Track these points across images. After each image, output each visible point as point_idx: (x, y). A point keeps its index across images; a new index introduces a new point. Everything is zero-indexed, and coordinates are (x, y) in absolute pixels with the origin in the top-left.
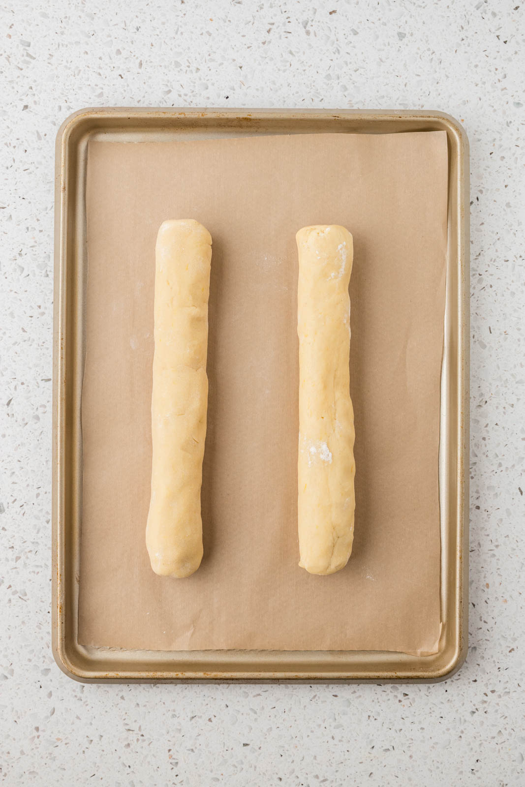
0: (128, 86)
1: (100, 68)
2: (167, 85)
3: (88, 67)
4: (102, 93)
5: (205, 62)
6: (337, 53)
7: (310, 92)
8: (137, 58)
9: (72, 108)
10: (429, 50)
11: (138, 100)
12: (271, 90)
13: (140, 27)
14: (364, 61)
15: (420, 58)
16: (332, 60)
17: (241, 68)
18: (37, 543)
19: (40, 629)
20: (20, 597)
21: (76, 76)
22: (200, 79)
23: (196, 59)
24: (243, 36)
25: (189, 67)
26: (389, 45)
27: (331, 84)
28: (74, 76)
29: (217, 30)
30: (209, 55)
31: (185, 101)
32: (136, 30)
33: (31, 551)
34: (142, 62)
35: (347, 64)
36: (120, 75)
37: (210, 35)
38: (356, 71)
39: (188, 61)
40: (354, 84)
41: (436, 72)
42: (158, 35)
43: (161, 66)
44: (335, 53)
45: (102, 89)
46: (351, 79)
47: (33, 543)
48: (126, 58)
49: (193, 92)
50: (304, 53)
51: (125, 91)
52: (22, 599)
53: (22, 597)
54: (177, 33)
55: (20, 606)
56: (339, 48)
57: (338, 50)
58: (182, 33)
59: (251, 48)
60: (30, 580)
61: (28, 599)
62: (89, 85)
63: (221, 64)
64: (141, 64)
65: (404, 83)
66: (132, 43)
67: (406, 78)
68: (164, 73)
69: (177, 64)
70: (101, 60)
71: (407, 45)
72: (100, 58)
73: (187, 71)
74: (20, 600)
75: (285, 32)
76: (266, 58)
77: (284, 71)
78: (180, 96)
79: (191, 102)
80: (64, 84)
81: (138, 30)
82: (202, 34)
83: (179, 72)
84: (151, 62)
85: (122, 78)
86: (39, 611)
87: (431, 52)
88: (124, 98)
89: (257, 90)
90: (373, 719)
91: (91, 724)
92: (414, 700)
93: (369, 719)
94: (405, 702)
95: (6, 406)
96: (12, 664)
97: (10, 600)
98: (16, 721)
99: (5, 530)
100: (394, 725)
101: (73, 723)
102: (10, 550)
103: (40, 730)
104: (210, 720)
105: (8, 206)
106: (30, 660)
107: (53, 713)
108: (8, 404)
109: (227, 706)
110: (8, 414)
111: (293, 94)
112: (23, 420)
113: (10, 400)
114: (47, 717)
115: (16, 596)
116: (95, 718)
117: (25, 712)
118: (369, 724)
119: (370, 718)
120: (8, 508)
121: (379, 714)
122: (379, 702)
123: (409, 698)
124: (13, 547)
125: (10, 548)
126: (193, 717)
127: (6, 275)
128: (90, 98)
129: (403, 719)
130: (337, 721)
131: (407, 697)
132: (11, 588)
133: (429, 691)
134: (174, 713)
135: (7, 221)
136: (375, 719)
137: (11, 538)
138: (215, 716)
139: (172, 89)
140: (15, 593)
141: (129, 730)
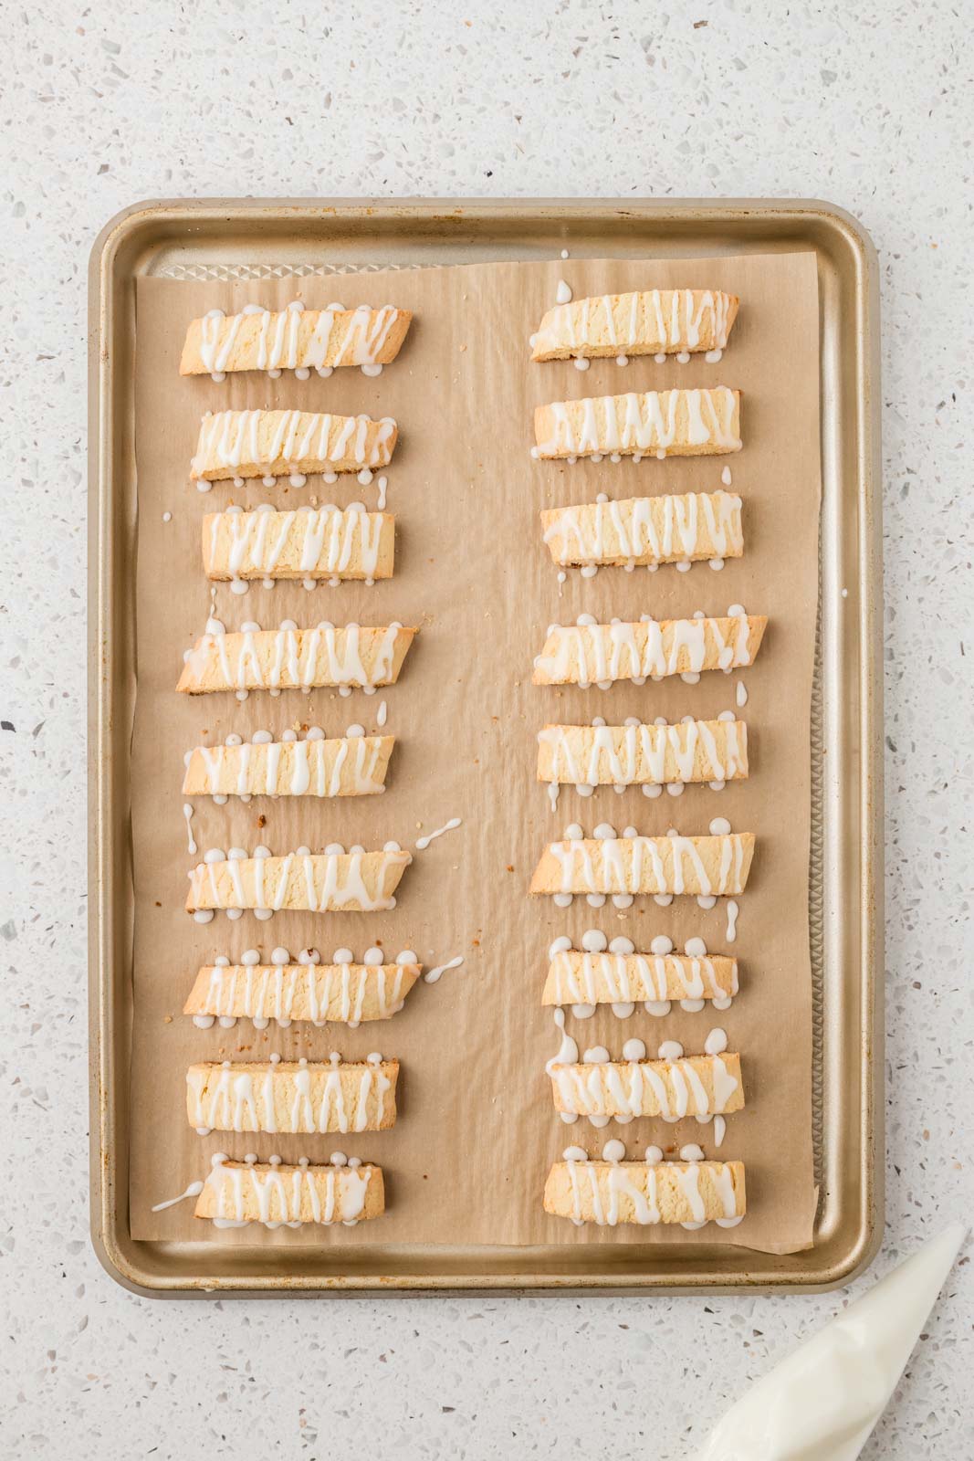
0: (302, 139)
1: (251, 102)
2: (376, 144)
3: (229, 99)
4: (251, 149)
5: (452, 104)
6: (703, 103)
7: (648, 174)
8: (323, 88)
9: (192, 176)
10: (879, 107)
11: (319, 168)
12: (574, 164)
13: (331, 30)
14: (754, 121)
15: (862, 123)
16: (693, 115)
17: (519, 119)
18: (75, 1000)
19: (70, 1164)
20: (35, 1102)
21: (204, 114)
22: (440, 136)
23: (434, 98)
24: (528, 59)
25: (420, 111)
26: (803, 93)
27: (688, 161)
28: (201, 115)
29: (478, 44)
30: (461, 91)
31: (410, 175)
32: (324, 36)
33: (61, 1016)
34: (332, 97)
35: (721, 125)
36: (288, 119)
37: (464, 52)
38: (737, 139)
39: (418, 98)
40: (732, 163)
41: (890, 150)
42: (364, 47)
43: (366, 106)
44: (699, 102)
45: (253, 142)
46: (727, 154)
47: (67, 1000)
48: (301, 87)
49: (425, 158)
50: (641, 98)
51: (295, 149)
52: (39, 1105)
53: (40, 1103)
54: (400, 45)
55: (34, 1118)
56: (709, 95)
57: (707, 98)
58: (410, 46)
59: (540, 83)
60: (56, 1071)
61: (51, 1107)
62: (228, 134)
63: (482, 110)
64: (330, 100)
65: (828, 168)
66: (315, 59)
67: (832, 159)
68: (372, 120)
69: (398, 104)
70: (254, 87)
71: (838, 96)
72: (252, 84)
73: (415, 118)
74: (36, 1107)
75: (608, 56)
76: (567, 102)
77: (602, 130)
78: (400, 165)
79: (421, 178)
80: (180, 130)
81: (327, 34)
82: (448, 50)
83: (400, 119)
84: (349, 97)
85: (291, 124)
86: (69, 1130)
87: (883, 110)
88: (293, 163)
89: (548, 163)
90: (692, 1376)
91: (156, 1351)
92: (773, 1344)
93: (685, 1374)
94: (756, 1346)
95: (32, 736)
96: (11, 1228)
97: (16, 1107)
98: (12, 1338)
99: (16, 972)
100: (731, 1389)
101: (121, 1348)
102: (24, 1010)
103: (57, 1357)
104: (383, 1358)
105: (59, 354)
106: (47, 1223)
107: (85, 1325)
108: (36, 732)
109: (417, 1334)
110: (34, 752)
111: (615, 176)
112: (63, 764)
113: (41, 726)
114: (73, 1334)
115: (28, 1100)
116: (163, 1340)
117: (32, 1322)
118: (684, 1385)
119: (688, 1373)
120: (23, 930)
121: (704, 1367)
122: (706, 1344)
123: (763, 1340)
124: (28, 1006)
125: (22, 1007)
126: (351, 1351)
127: (47, 487)
128: (228, 159)
129: (749, 1378)
130: (624, 1374)
131: (760, 1337)
132: (18, 1084)
133: (802, 1329)
134: (315, 1341)
135: (54, 383)
136: (697, 1376)
137: (26, 988)
138: (393, 1352)
139: (384, 152)
140: (27, 1093)
141: (227, 1367)
